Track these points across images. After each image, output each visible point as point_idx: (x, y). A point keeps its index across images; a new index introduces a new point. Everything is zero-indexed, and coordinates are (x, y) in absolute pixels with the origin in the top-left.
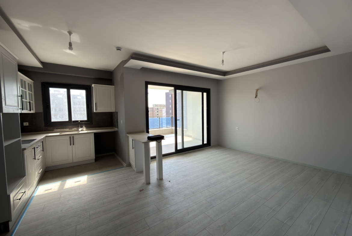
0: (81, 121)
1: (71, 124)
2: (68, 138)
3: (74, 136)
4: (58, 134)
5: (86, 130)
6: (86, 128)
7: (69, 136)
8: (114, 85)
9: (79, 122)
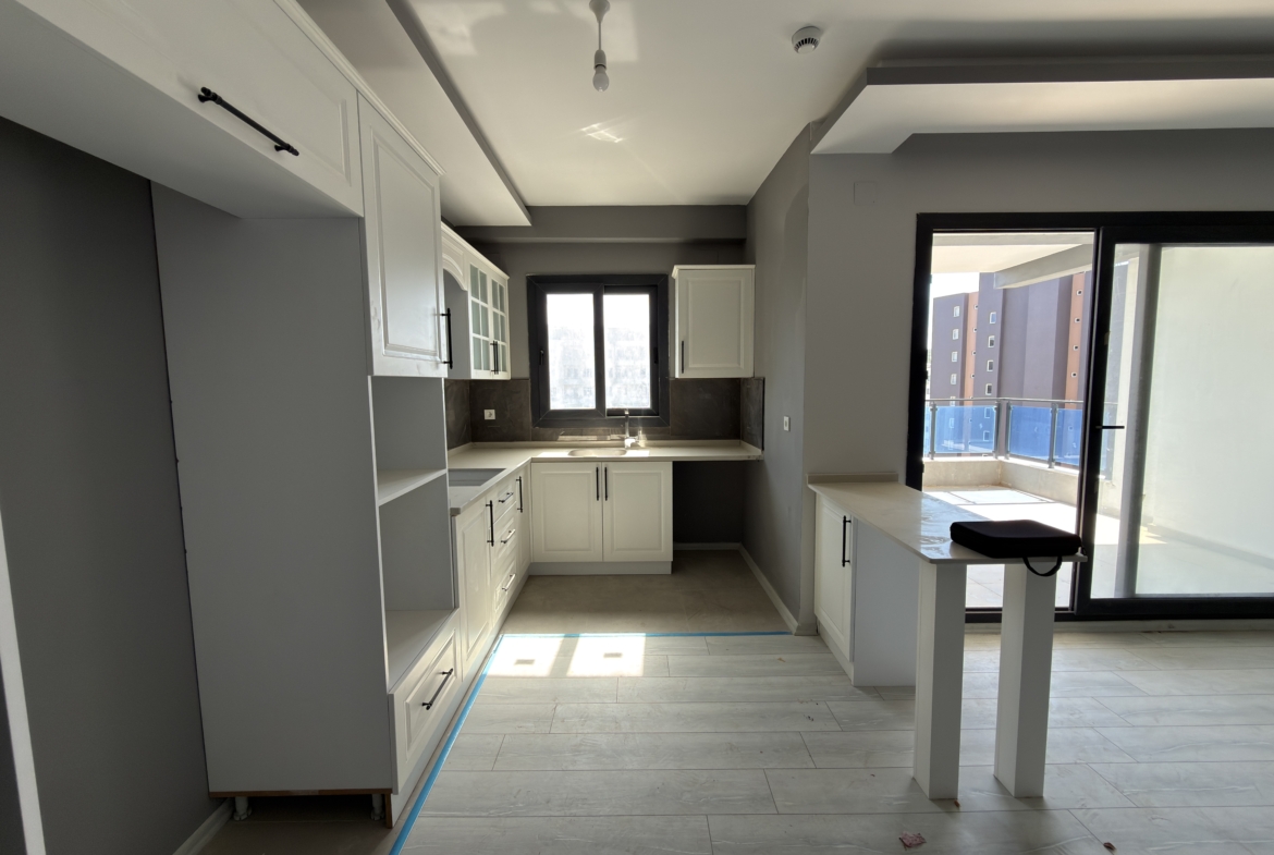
0: (634, 412)
1: (603, 419)
2: (590, 470)
3: (610, 465)
4: (564, 454)
5: (648, 446)
6: (649, 439)
7: (594, 466)
8: (752, 262)
9: (627, 413)
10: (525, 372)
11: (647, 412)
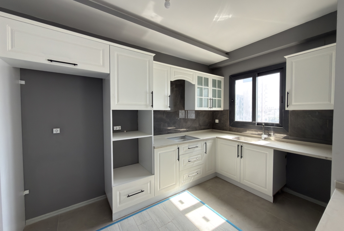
1: (254, 126)
9: (263, 124)
10: (228, 108)
11: (277, 125)
